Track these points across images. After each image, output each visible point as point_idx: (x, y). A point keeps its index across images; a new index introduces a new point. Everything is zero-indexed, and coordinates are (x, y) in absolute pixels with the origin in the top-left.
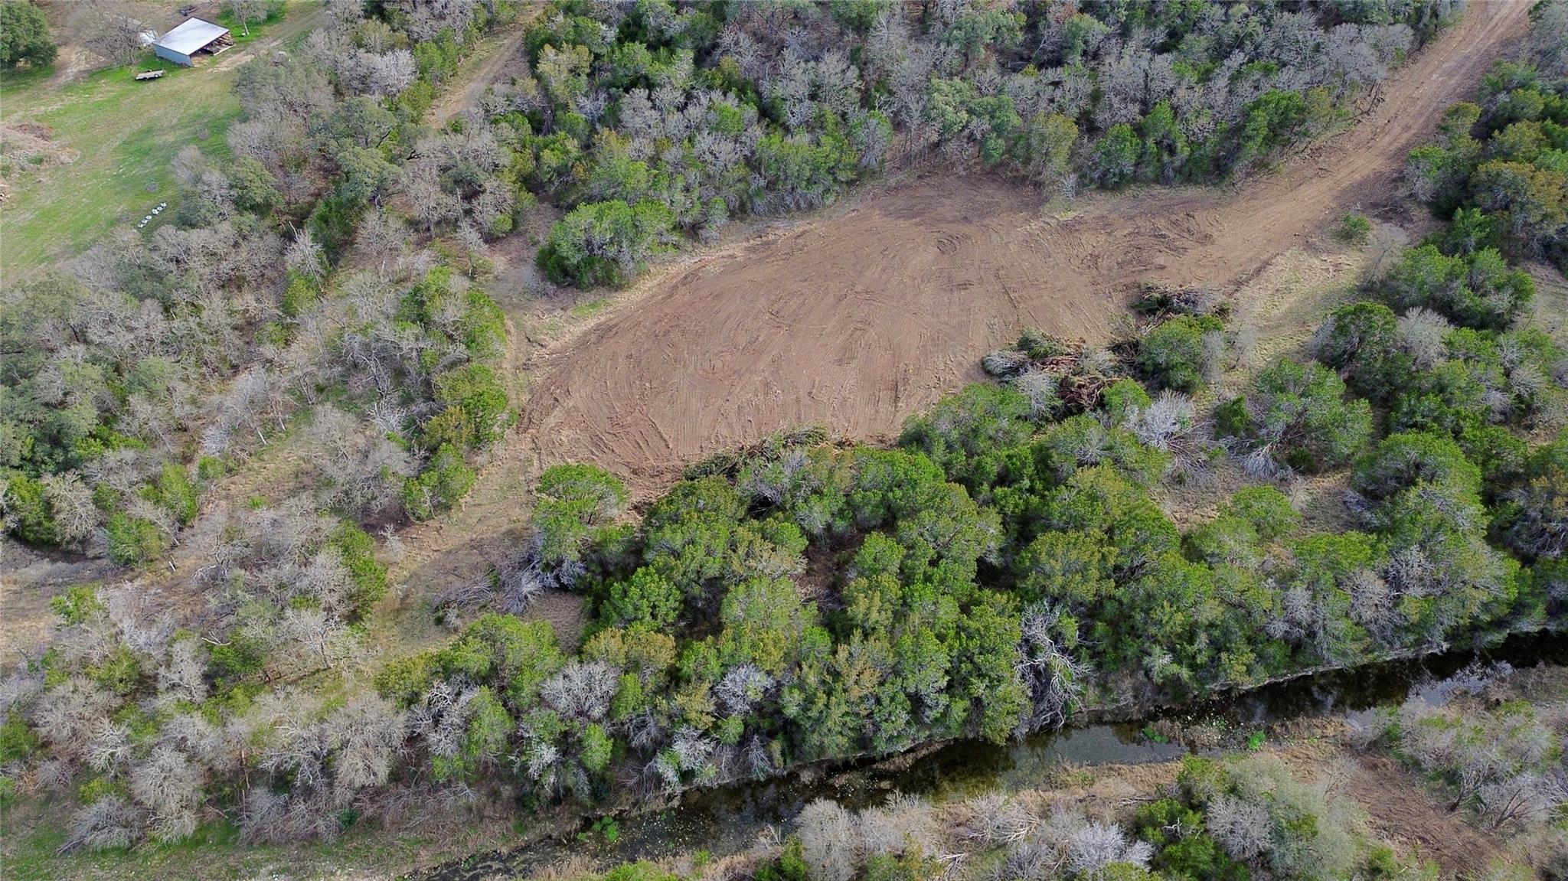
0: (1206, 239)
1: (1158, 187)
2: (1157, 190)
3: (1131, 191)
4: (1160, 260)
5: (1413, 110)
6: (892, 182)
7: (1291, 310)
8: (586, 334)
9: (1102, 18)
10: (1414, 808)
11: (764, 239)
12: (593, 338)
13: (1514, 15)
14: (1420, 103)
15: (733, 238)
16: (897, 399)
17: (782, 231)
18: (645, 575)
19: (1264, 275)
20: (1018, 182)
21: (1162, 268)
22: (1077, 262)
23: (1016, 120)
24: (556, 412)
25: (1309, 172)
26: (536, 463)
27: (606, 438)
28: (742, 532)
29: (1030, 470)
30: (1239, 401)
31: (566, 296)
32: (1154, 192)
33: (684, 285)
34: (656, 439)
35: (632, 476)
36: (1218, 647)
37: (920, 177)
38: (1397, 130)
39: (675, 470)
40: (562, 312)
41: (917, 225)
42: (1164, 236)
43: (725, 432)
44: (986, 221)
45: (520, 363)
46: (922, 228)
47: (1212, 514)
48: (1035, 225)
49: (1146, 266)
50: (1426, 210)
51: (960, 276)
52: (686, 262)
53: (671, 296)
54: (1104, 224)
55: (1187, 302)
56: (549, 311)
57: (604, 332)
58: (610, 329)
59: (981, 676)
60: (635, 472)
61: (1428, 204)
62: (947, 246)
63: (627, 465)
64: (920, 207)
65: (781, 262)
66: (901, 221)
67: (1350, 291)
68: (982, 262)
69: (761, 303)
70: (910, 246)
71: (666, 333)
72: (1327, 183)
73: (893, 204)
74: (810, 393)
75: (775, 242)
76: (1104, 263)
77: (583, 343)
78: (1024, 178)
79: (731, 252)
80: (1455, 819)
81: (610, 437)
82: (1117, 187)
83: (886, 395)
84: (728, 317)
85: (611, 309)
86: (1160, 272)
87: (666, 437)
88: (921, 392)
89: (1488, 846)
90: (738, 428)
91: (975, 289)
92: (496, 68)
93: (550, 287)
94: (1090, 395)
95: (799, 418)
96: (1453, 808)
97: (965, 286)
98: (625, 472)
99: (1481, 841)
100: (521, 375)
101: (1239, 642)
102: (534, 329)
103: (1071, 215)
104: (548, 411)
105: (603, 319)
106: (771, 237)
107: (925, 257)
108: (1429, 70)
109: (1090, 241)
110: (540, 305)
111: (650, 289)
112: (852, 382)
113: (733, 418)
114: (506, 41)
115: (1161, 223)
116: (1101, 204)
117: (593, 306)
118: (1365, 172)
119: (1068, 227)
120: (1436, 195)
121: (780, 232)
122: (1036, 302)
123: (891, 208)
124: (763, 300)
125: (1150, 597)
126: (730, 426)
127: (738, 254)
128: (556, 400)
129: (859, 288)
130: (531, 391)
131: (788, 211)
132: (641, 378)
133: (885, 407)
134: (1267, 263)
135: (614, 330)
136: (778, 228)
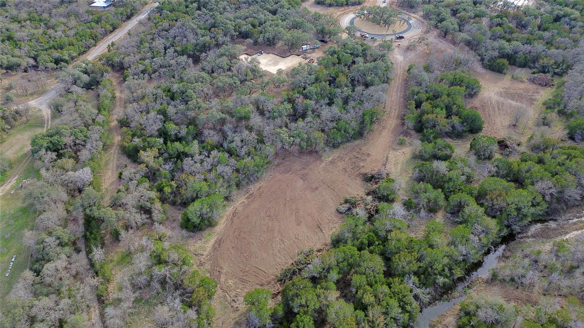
0: (369, 155)
1: (348, 143)
2: (348, 144)
3: (341, 146)
4: (361, 164)
5: (394, 104)
6: (276, 163)
7: (401, 169)
8: (214, 246)
9: (311, 99)
10: (510, 292)
11: (249, 193)
12: (217, 246)
13: (401, 73)
14: (395, 102)
15: (240, 196)
16: (322, 230)
17: (253, 188)
18: (301, 317)
19: (388, 161)
20: (311, 153)
21: (363, 167)
22: (341, 172)
23: (306, 136)
24: (222, 276)
25: (381, 128)
26: (227, 295)
27: (244, 278)
28: (318, 291)
29: (375, 239)
30: (410, 199)
31: (198, 235)
32: (348, 145)
33: (234, 217)
34: (260, 271)
35: (261, 287)
36: (450, 269)
37: (283, 159)
38: (394, 111)
39: (273, 280)
40: (201, 241)
41: (291, 174)
42: (358, 157)
43: (280, 261)
44: (310, 167)
45: (198, 264)
46: (293, 175)
47: (421, 233)
48: (323, 164)
49: (359, 168)
50: (414, 131)
51: (314, 186)
52: (230, 210)
53: (233, 222)
54: (341, 159)
55: (379, 175)
56: (196, 242)
57: (219, 242)
58: (220, 241)
59: (407, 304)
60: (261, 285)
61: (414, 129)
62: (304, 177)
63: (257, 284)
64: (288, 168)
65: (260, 199)
66: (286, 174)
67: (411, 159)
68: (316, 180)
69: (262, 214)
70: (293, 181)
71: (239, 235)
72: (387, 130)
73: (280, 170)
74: (296, 238)
75: (253, 193)
76: (348, 170)
77: (215, 249)
78: (312, 151)
79: (242, 201)
80: (519, 290)
81: (245, 277)
82: (338, 147)
83: (318, 230)
84: (255, 223)
85: (216, 234)
86: (364, 168)
87: (263, 270)
88: (327, 226)
89: (530, 294)
90: (282, 257)
91: (320, 189)
92: (115, 162)
93: (192, 234)
94: (373, 210)
95: (298, 247)
96: (517, 288)
97: (317, 189)
98: (258, 287)
99: (528, 293)
100: (202, 268)
101: (454, 267)
102: (195, 250)
103: (331, 158)
104: (219, 278)
105: (216, 238)
106: (251, 192)
107: (300, 183)
108: (391, 93)
109: (341, 165)
110: (191, 241)
111: (224, 222)
112: (306, 230)
113: (279, 255)
114: (112, 151)
115: (355, 154)
116: (336, 153)
117: (209, 235)
118: (394, 124)
119: (332, 162)
120: (414, 126)
121: (253, 189)
122: (339, 187)
123: (281, 171)
124: (262, 213)
125: (430, 263)
126: (280, 258)
127: (245, 201)
128: (219, 272)
129: (288, 199)
130: (209, 272)
131: (251, 182)
132: (242, 253)
133: (320, 234)
134: (387, 157)
135: (222, 240)
136: (251, 188)
